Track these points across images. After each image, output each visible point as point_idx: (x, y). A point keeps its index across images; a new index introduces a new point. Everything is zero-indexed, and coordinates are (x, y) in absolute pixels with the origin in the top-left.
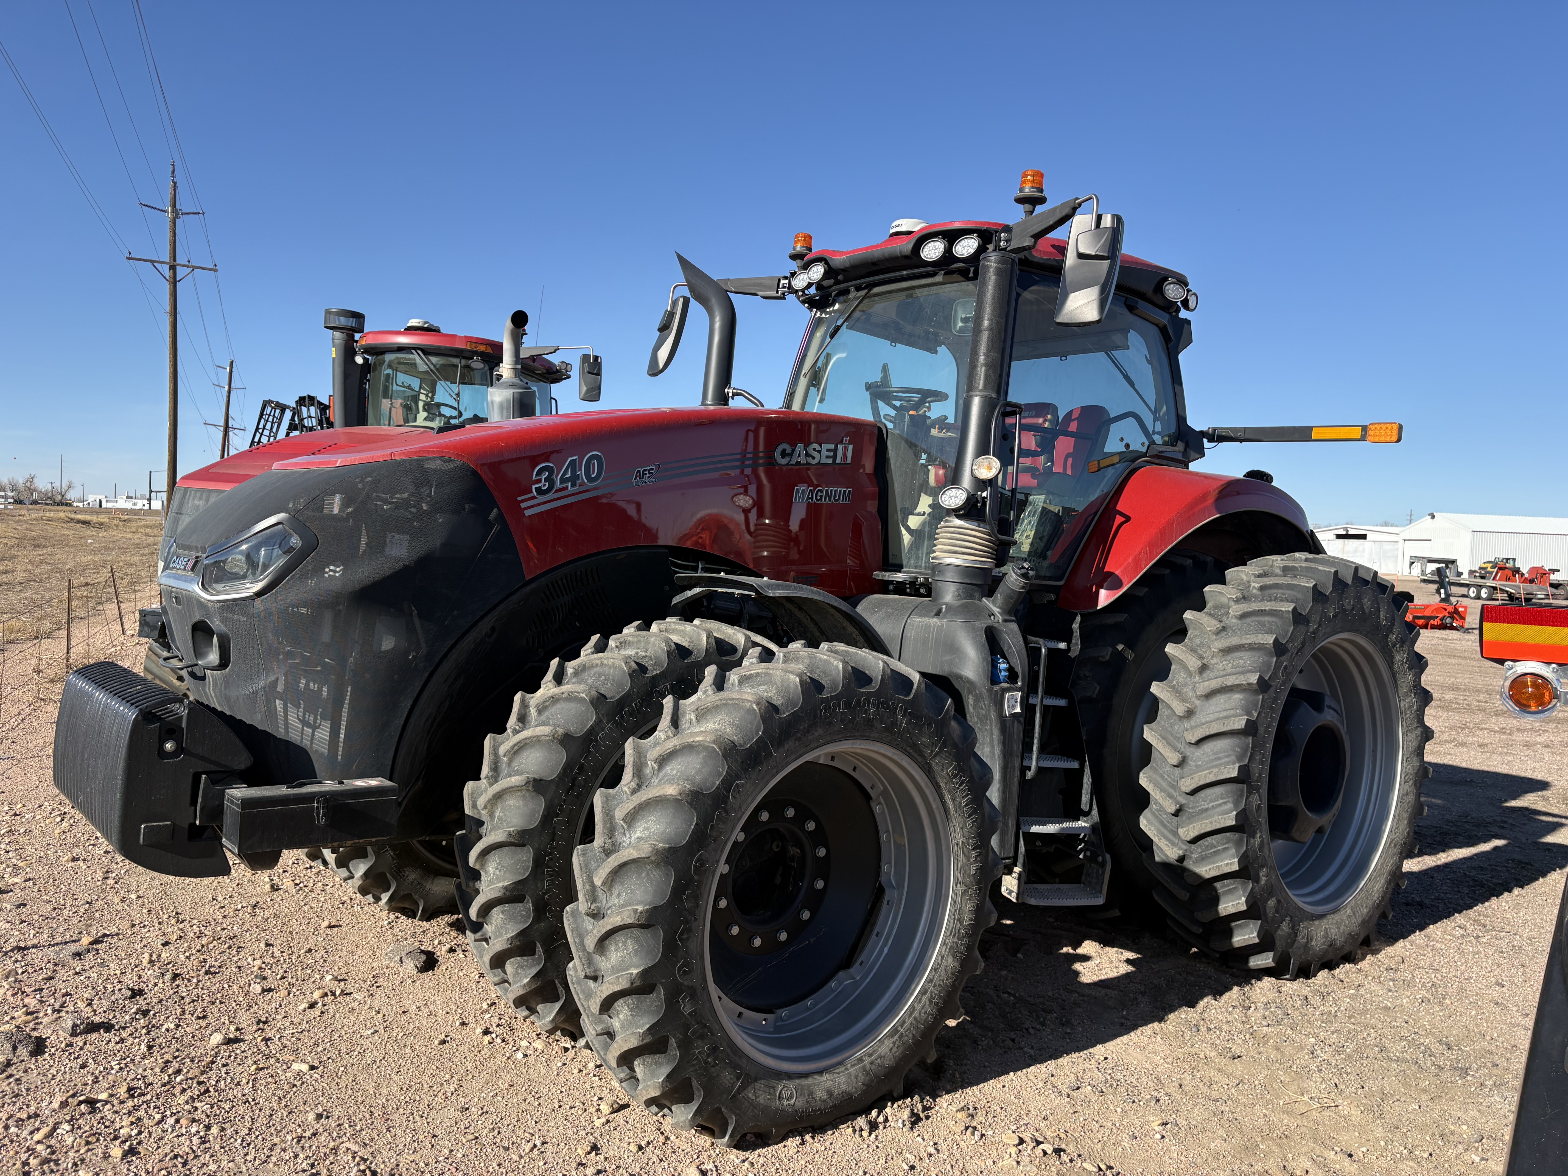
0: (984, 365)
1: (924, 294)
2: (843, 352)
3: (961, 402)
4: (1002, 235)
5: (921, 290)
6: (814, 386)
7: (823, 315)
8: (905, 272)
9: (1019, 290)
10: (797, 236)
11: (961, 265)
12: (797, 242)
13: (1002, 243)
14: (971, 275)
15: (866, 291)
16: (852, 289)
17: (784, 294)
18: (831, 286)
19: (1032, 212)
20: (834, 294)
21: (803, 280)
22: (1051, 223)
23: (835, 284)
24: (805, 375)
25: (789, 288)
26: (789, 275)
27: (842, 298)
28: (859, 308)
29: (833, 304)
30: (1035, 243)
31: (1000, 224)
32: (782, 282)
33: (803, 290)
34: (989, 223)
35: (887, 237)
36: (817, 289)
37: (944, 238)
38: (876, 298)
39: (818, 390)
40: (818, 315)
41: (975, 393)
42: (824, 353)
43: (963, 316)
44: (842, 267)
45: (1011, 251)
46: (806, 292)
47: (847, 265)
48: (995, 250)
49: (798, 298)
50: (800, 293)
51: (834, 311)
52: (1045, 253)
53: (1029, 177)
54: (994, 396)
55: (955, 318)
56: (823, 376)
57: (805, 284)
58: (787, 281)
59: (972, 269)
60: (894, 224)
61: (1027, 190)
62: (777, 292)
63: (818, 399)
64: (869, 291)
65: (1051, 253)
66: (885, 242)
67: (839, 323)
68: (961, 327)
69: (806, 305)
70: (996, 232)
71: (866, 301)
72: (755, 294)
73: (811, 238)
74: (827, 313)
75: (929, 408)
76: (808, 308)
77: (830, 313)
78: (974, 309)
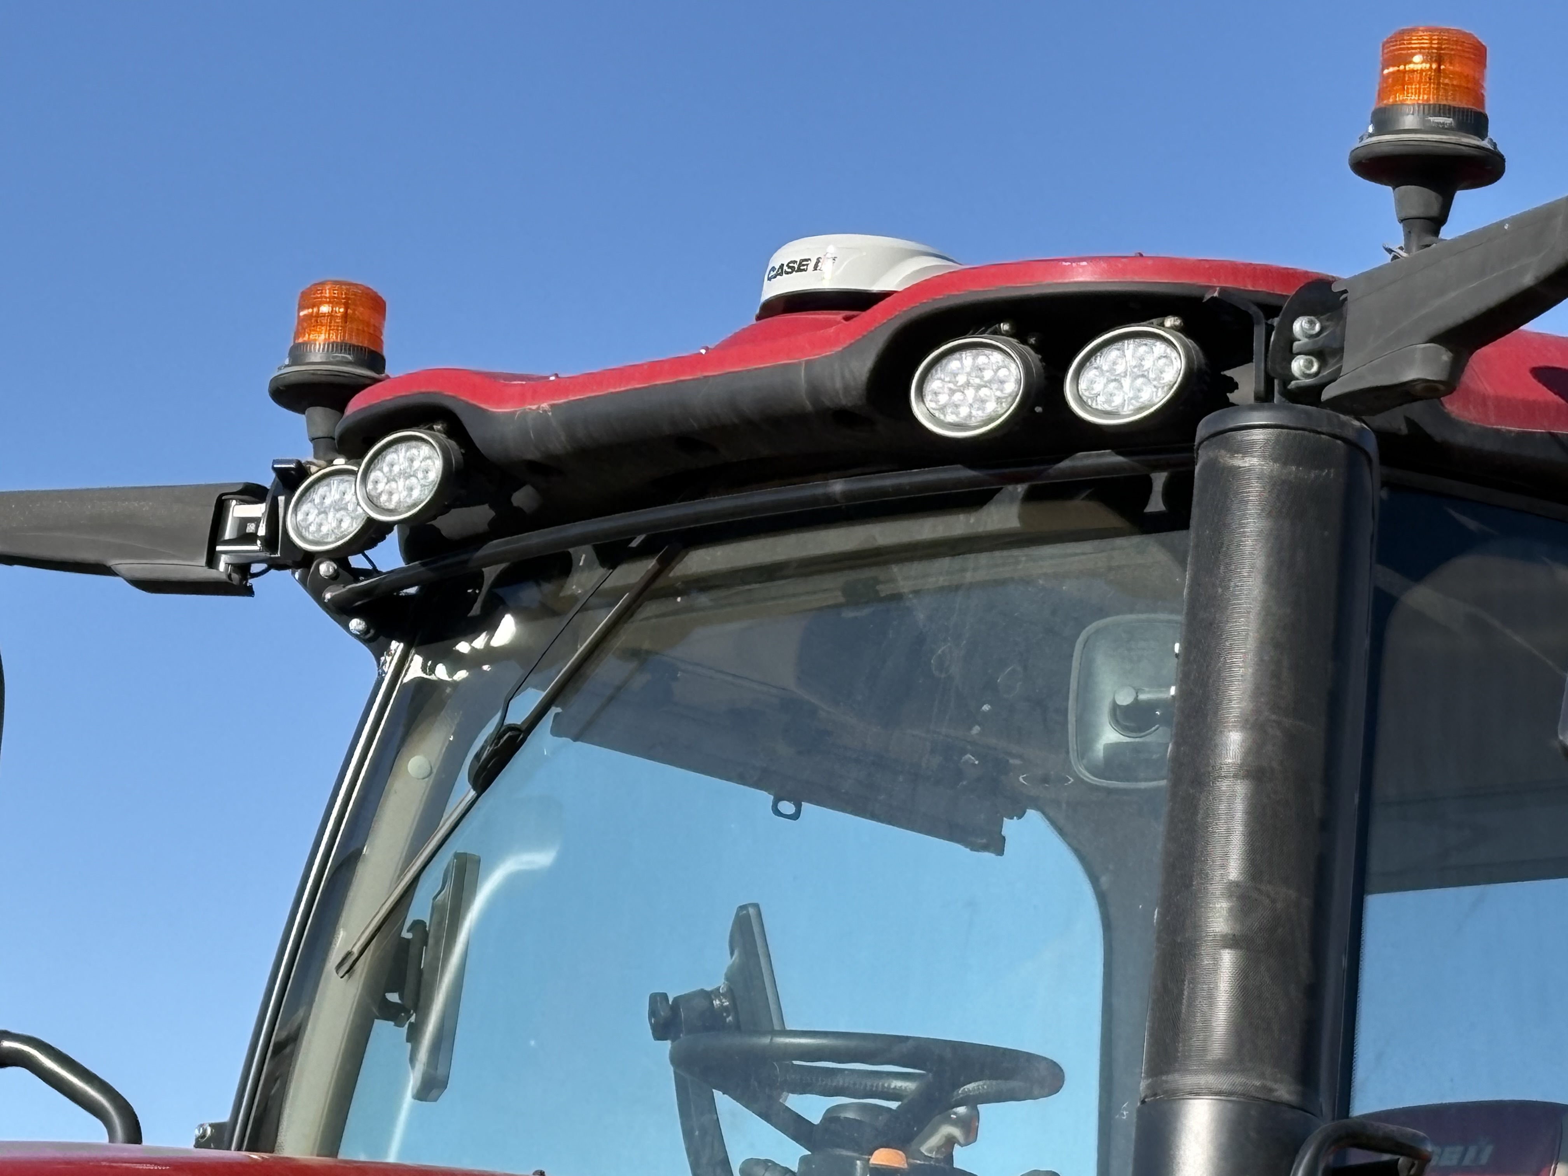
0: (1232, 942)
1: (932, 582)
2: (539, 844)
3: (1127, 1113)
4: (1300, 326)
5: (916, 568)
6: (392, 1013)
7: (441, 672)
8: (838, 487)
9: (1388, 578)
10: (309, 299)
11: (1109, 458)
12: (315, 321)
13: (1298, 365)
14: (1156, 504)
15: (650, 564)
16: (583, 556)
17: (243, 569)
18: (477, 540)
19: (1437, 222)
20: (490, 573)
21: (339, 506)
22: (1528, 280)
23: (496, 530)
24: (348, 965)
25: (270, 542)
26: (268, 480)
27: (531, 594)
28: (624, 639)
29: (489, 623)
30: (1457, 367)
31: (1286, 276)
32: (238, 511)
33: (339, 556)
34: (1235, 270)
35: (752, 321)
36: (410, 549)
37: (1020, 334)
38: (703, 599)
39: (414, 1035)
40: (415, 669)
41: (1189, 1081)
42: (445, 858)
43: (1125, 699)
44: (532, 455)
45: (1341, 403)
46: (357, 561)
47: (558, 443)
48: (1264, 398)
49: (317, 595)
50: (325, 568)
51: (490, 654)
52: (1505, 408)
53: (1418, 62)
54: (1284, 1092)
55: (1087, 706)
56: (437, 967)
57: (351, 527)
58: (258, 510)
59: (1159, 479)
60: (782, 257)
61: (1410, 121)
62: (212, 560)
63: (413, 1080)
64: (666, 564)
65: (1531, 409)
66: (737, 340)
67: (518, 714)
68: (1114, 749)
69: (356, 624)
70: (1271, 310)
71: (650, 609)
72: (101, 569)
73: (378, 305)
74: (456, 661)
75: (970, 1128)
76: (363, 637)
77: (473, 661)
78: (1171, 667)
